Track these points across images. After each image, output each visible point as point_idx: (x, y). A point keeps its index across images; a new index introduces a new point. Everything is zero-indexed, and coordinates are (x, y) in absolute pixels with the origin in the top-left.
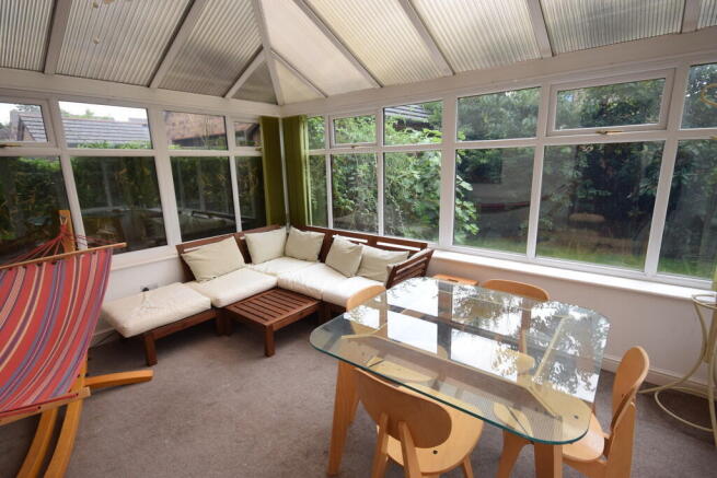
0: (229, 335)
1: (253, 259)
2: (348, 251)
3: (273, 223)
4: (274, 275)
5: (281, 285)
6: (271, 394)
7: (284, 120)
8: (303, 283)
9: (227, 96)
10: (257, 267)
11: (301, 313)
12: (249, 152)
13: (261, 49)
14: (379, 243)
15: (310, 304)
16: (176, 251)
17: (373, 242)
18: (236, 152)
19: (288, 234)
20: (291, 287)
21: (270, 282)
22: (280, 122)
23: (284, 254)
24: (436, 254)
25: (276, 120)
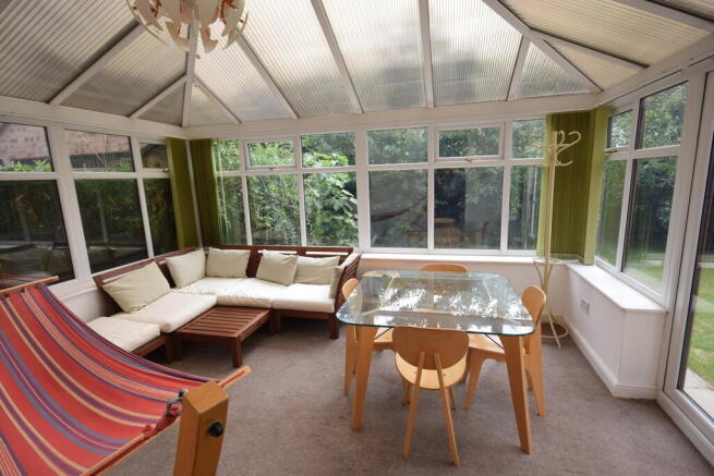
0: (180, 359)
1: (177, 284)
2: (284, 262)
3: (186, 246)
4: (213, 294)
5: (222, 302)
6: (263, 394)
7: (191, 142)
8: (249, 296)
9: (133, 116)
10: (185, 289)
11: (259, 322)
12: (156, 173)
13: (184, 74)
14: (308, 253)
15: (262, 315)
16: (93, 283)
17: (302, 252)
18: (143, 174)
19: (207, 256)
20: (236, 302)
21: (211, 301)
22: (188, 144)
23: (206, 275)
24: (364, 256)
25: (183, 141)
